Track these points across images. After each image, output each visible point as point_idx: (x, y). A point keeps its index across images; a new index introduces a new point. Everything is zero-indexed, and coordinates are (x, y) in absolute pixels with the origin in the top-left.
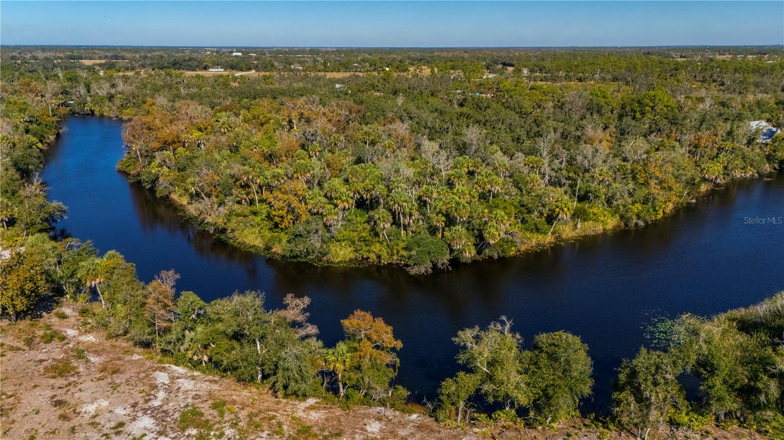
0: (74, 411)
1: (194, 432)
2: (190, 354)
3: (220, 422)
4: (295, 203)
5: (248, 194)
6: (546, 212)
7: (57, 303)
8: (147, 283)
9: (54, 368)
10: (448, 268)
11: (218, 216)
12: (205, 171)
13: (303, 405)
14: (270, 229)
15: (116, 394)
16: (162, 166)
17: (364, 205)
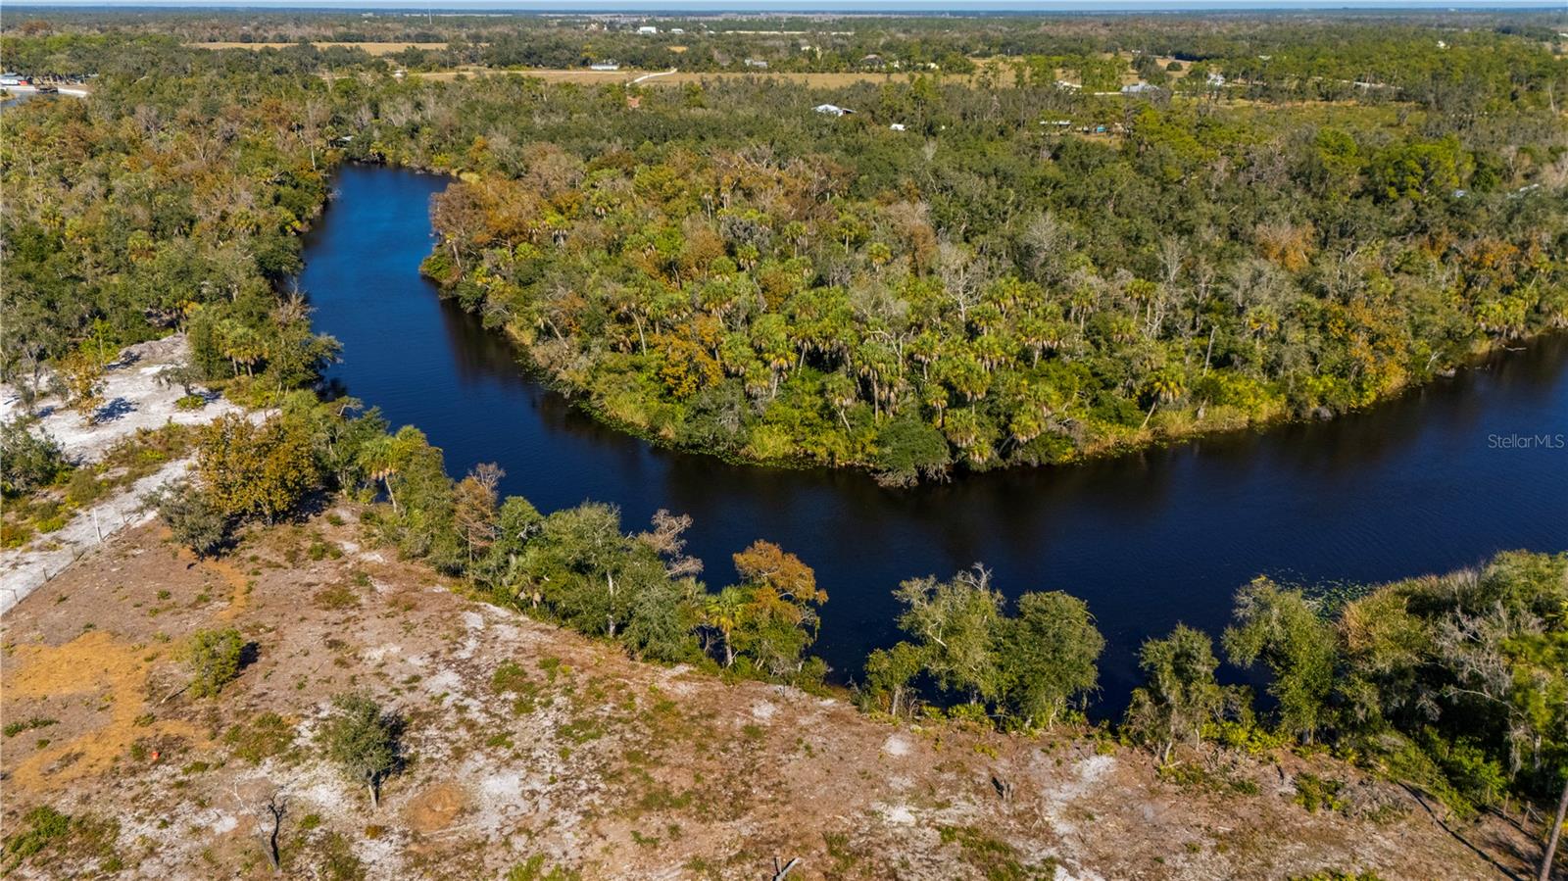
0: (355, 656)
1: (513, 696)
2: (515, 589)
3: (548, 687)
4: (701, 356)
5: (628, 333)
6: (1138, 387)
7: (330, 501)
8: (459, 480)
9: (327, 596)
10: (945, 480)
11: (577, 371)
12: (561, 290)
13: (669, 673)
14: (661, 396)
15: (410, 638)
16: (493, 274)
17: (821, 361)
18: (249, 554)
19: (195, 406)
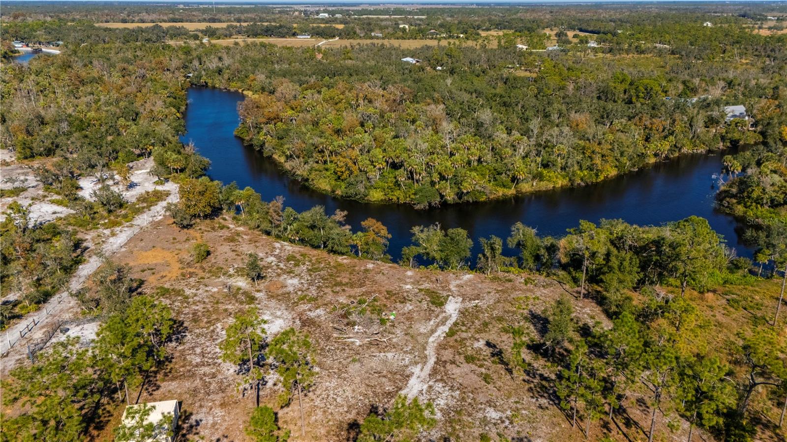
1: (293, 262)
2: (290, 237)
3: (304, 260)
4: (350, 164)
5: (323, 157)
6: (510, 174)
7: (221, 213)
8: (270, 202)
9: (228, 239)
10: (438, 207)
11: (304, 171)
12: (296, 140)
13: (341, 258)
14: (335, 180)
16: (267, 135)
17: (395, 166)
18: (198, 228)
19: (161, 184)
